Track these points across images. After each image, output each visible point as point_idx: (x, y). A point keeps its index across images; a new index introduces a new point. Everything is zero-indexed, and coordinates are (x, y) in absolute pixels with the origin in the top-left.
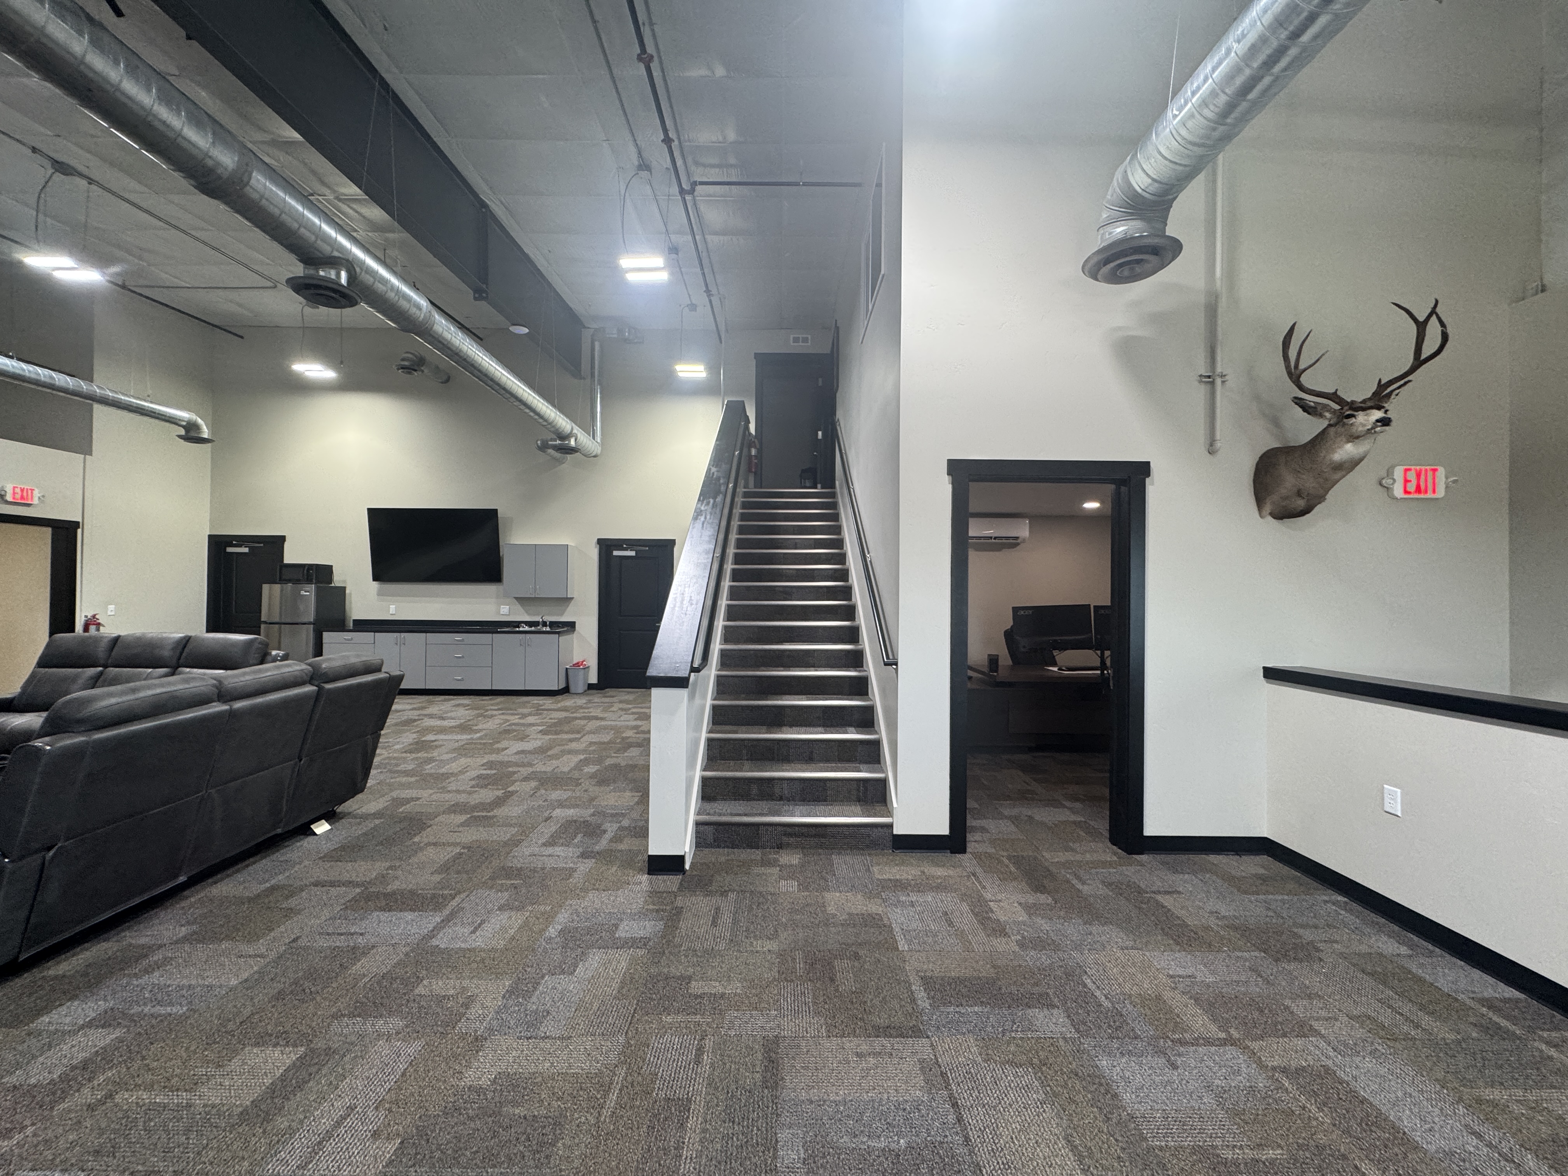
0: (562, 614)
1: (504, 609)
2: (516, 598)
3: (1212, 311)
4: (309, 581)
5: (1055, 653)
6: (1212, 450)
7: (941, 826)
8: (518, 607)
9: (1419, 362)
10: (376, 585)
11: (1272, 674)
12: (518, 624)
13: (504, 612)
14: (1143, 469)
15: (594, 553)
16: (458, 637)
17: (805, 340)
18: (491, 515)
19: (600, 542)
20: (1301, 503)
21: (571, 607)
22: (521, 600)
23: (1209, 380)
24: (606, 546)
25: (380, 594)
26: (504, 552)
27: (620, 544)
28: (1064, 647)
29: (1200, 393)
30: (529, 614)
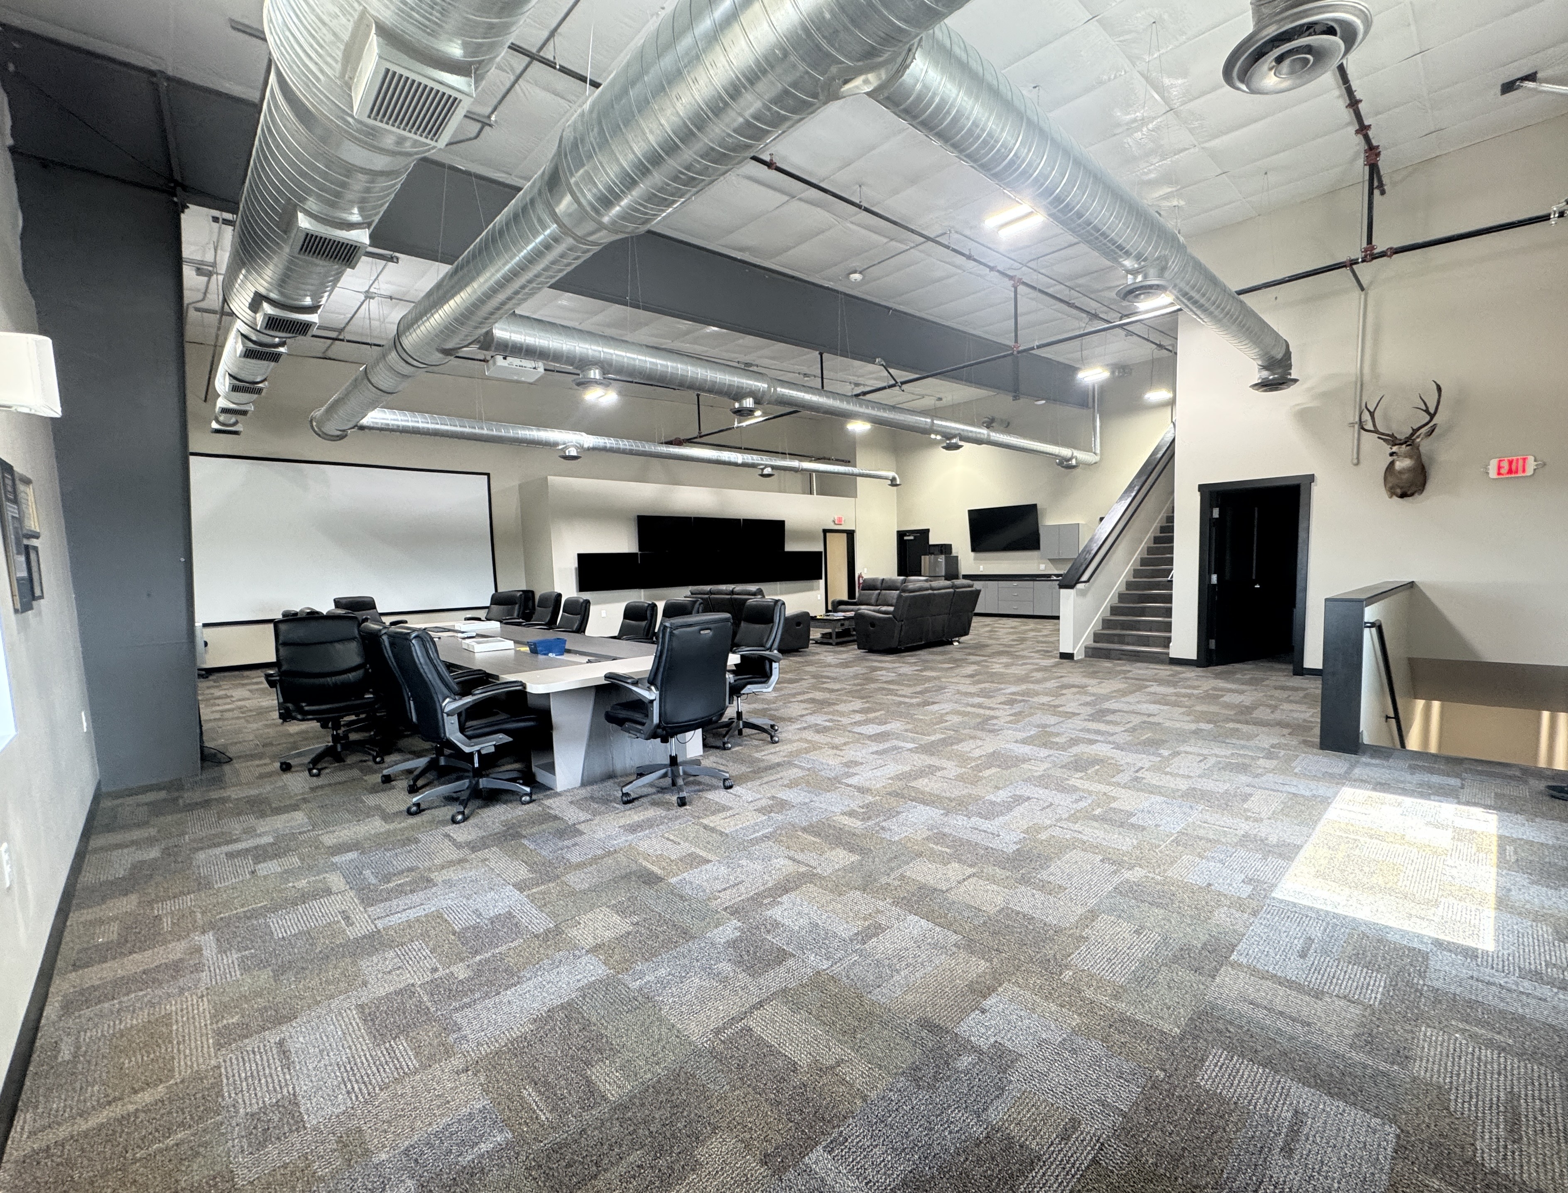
1: (1042, 567)
2: (1048, 559)
3: (1360, 384)
4: (942, 553)
6: (1356, 464)
8: (1050, 565)
9: (1431, 417)
10: (972, 554)
12: (1049, 576)
13: (1042, 568)
14: (1311, 478)
16: (1015, 583)
18: (1034, 507)
22: (1051, 561)
25: (975, 559)
26: (1041, 531)
30: (1057, 569)
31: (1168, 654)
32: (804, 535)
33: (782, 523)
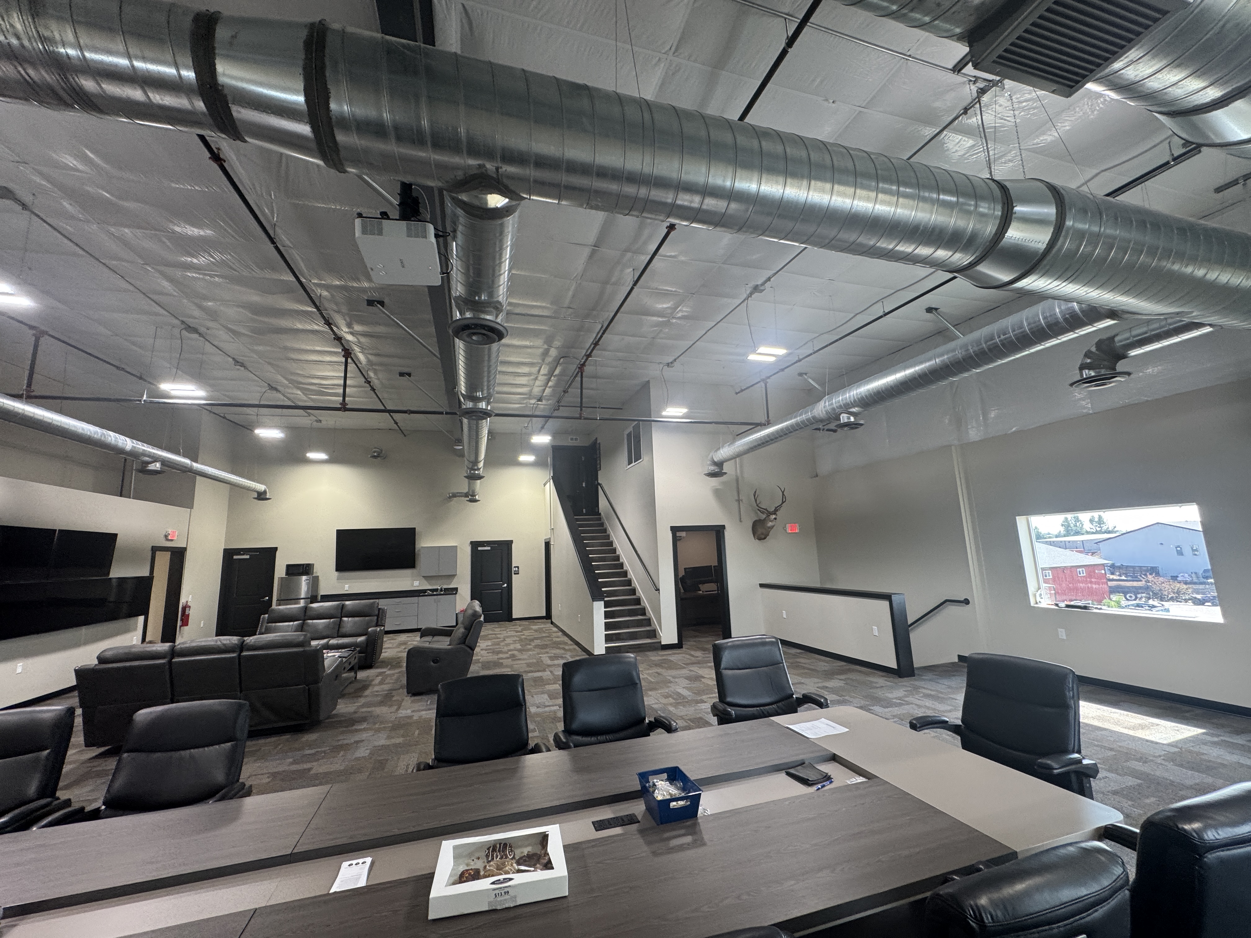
0: (450, 584)
1: (416, 583)
2: (424, 577)
3: (737, 480)
4: (302, 573)
5: (700, 586)
6: (741, 521)
7: (675, 641)
8: (426, 582)
9: (783, 502)
10: (336, 574)
11: (762, 586)
12: (424, 591)
13: (417, 585)
14: (723, 527)
15: (468, 549)
17: (576, 439)
18: (411, 531)
19: (472, 543)
20: (763, 537)
21: (455, 580)
22: (426, 578)
23: (739, 501)
24: (475, 545)
25: (337, 579)
26: (420, 551)
27: (482, 544)
28: (704, 583)
29: (737, 503)
30: (430, 585)
31: (660, 642)
32: (133, 555)
33: (115, 536)
